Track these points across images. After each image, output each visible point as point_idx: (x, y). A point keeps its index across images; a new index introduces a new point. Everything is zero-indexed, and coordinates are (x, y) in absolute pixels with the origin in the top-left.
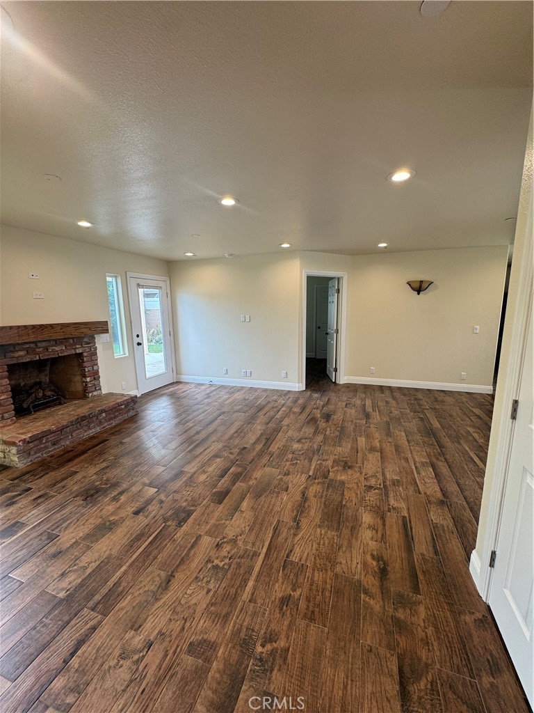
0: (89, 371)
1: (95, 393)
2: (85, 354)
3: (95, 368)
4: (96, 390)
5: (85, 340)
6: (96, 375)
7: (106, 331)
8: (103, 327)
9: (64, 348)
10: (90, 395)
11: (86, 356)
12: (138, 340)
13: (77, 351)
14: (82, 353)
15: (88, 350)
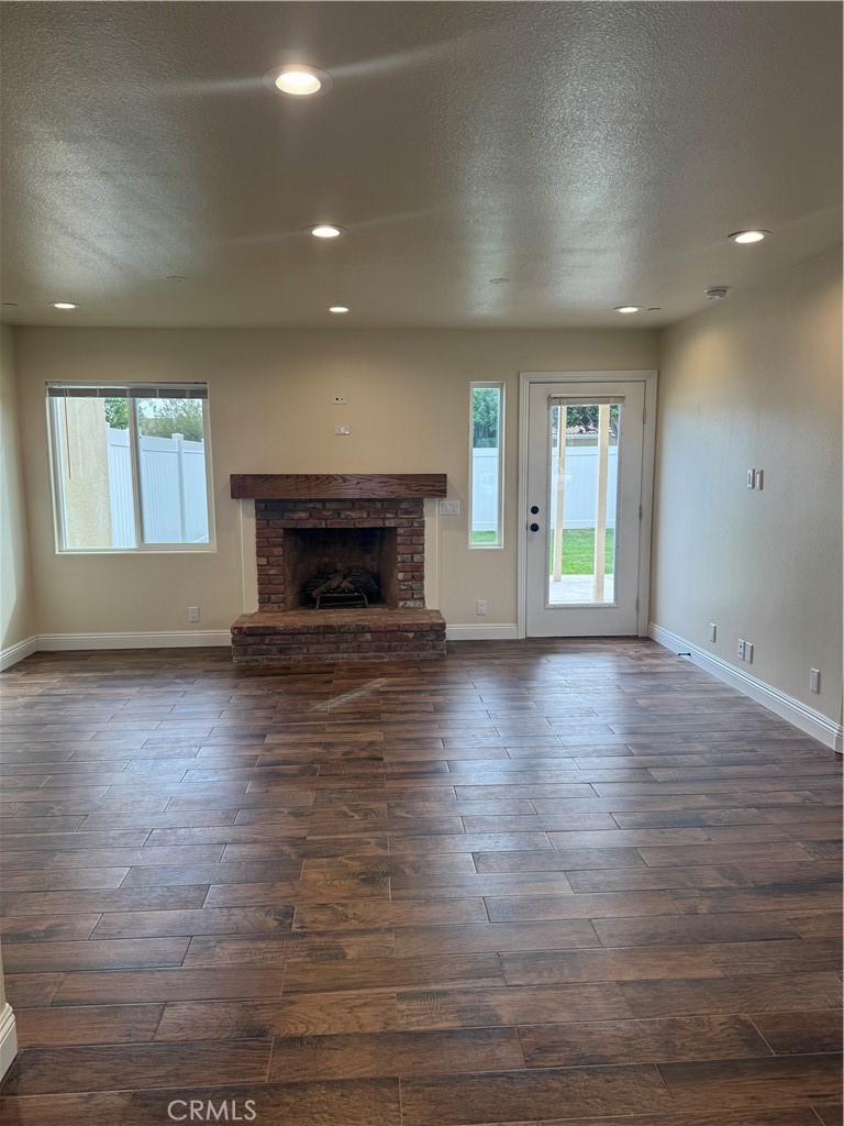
0: (404, 561)
1: (410, 604)
2: (400, 531)
3: (417, 558)
4: (412, 598)
5: (404, 506)
6: (417, 572)
7: (442, 493)
8: (435, 486)
9: (365, 516)
10: (401, 604)
11: (400, 535)
12: (534, 519)
13: (387, 524)
14: (396, 528)
15: (406, 523)
